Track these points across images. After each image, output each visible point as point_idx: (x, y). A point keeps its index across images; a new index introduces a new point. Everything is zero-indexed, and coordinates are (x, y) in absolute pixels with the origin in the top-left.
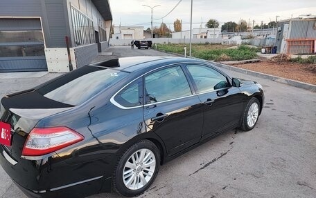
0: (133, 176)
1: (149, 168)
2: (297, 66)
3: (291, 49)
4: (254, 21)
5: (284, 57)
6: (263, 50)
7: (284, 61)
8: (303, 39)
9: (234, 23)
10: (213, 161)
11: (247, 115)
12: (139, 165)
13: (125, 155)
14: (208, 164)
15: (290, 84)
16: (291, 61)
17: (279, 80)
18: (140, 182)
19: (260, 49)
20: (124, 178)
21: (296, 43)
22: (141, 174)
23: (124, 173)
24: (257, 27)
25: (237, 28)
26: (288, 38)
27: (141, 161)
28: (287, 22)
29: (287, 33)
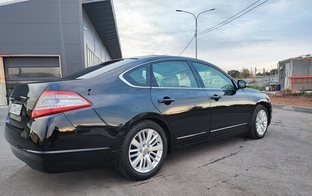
0: (140, 157)
1: (156, 152)
2: (302, 98)
3: (294, 86)
4: (256, 70)
5: (288, 91)
6: (267, 88)
7: (289, 95)
8: (306, 77)
9: (237, 71)
10: (223, 158)
11: (255, 122)
12: (146, 147)
13: (132, 131)
14: (218, 160)
15: (297, 110)
16: (295, 95)
17: (285, 108)
18: (146, 166)
19: (264, 88)
20: (130, 156)
21: (299, 81)
22: (148, 157)
23: (131, 151)
24: (259, 74)
25: (240, 75)
26: (291, 76)
27: (148, 142)
28: (288, 61)
29: (289, 72)
